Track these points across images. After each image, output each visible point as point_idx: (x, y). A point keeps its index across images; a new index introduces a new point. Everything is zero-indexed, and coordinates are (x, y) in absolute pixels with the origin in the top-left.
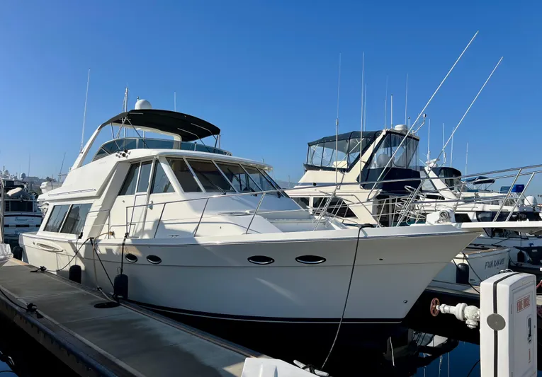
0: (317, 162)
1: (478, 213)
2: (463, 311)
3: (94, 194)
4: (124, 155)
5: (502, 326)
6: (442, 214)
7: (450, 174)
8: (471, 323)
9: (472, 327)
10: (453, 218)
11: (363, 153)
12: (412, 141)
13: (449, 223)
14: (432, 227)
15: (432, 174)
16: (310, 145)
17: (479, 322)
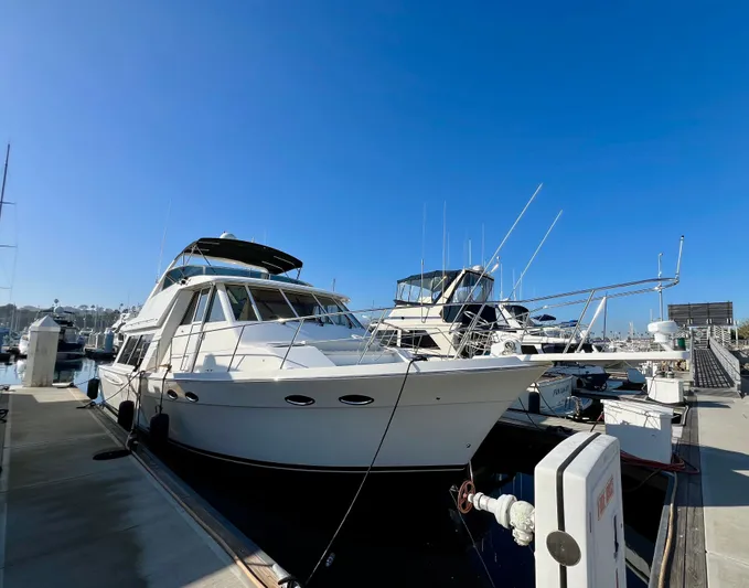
0: (405, 299)
1: (543, 344)
2: (507, 512)
3: (155, 323)
4: (184, 282)
5: (574, 560)
6: (507, 344)
7: (519, 311)
8: (521, 538)
9: (522, 544)
10: (519, 349)
11: (445, 290)
12: (487, 281)
13: (514, 355)
14: (496, 360)
15: (505, 312)
16: (399, 282)
17: (533, 534)
